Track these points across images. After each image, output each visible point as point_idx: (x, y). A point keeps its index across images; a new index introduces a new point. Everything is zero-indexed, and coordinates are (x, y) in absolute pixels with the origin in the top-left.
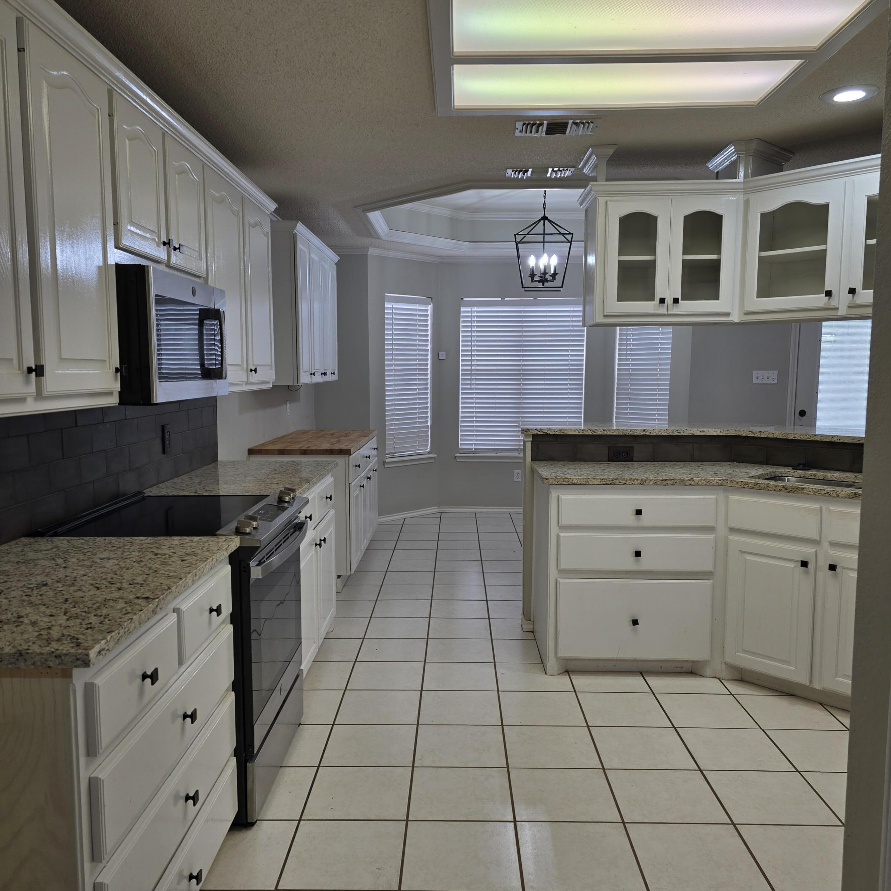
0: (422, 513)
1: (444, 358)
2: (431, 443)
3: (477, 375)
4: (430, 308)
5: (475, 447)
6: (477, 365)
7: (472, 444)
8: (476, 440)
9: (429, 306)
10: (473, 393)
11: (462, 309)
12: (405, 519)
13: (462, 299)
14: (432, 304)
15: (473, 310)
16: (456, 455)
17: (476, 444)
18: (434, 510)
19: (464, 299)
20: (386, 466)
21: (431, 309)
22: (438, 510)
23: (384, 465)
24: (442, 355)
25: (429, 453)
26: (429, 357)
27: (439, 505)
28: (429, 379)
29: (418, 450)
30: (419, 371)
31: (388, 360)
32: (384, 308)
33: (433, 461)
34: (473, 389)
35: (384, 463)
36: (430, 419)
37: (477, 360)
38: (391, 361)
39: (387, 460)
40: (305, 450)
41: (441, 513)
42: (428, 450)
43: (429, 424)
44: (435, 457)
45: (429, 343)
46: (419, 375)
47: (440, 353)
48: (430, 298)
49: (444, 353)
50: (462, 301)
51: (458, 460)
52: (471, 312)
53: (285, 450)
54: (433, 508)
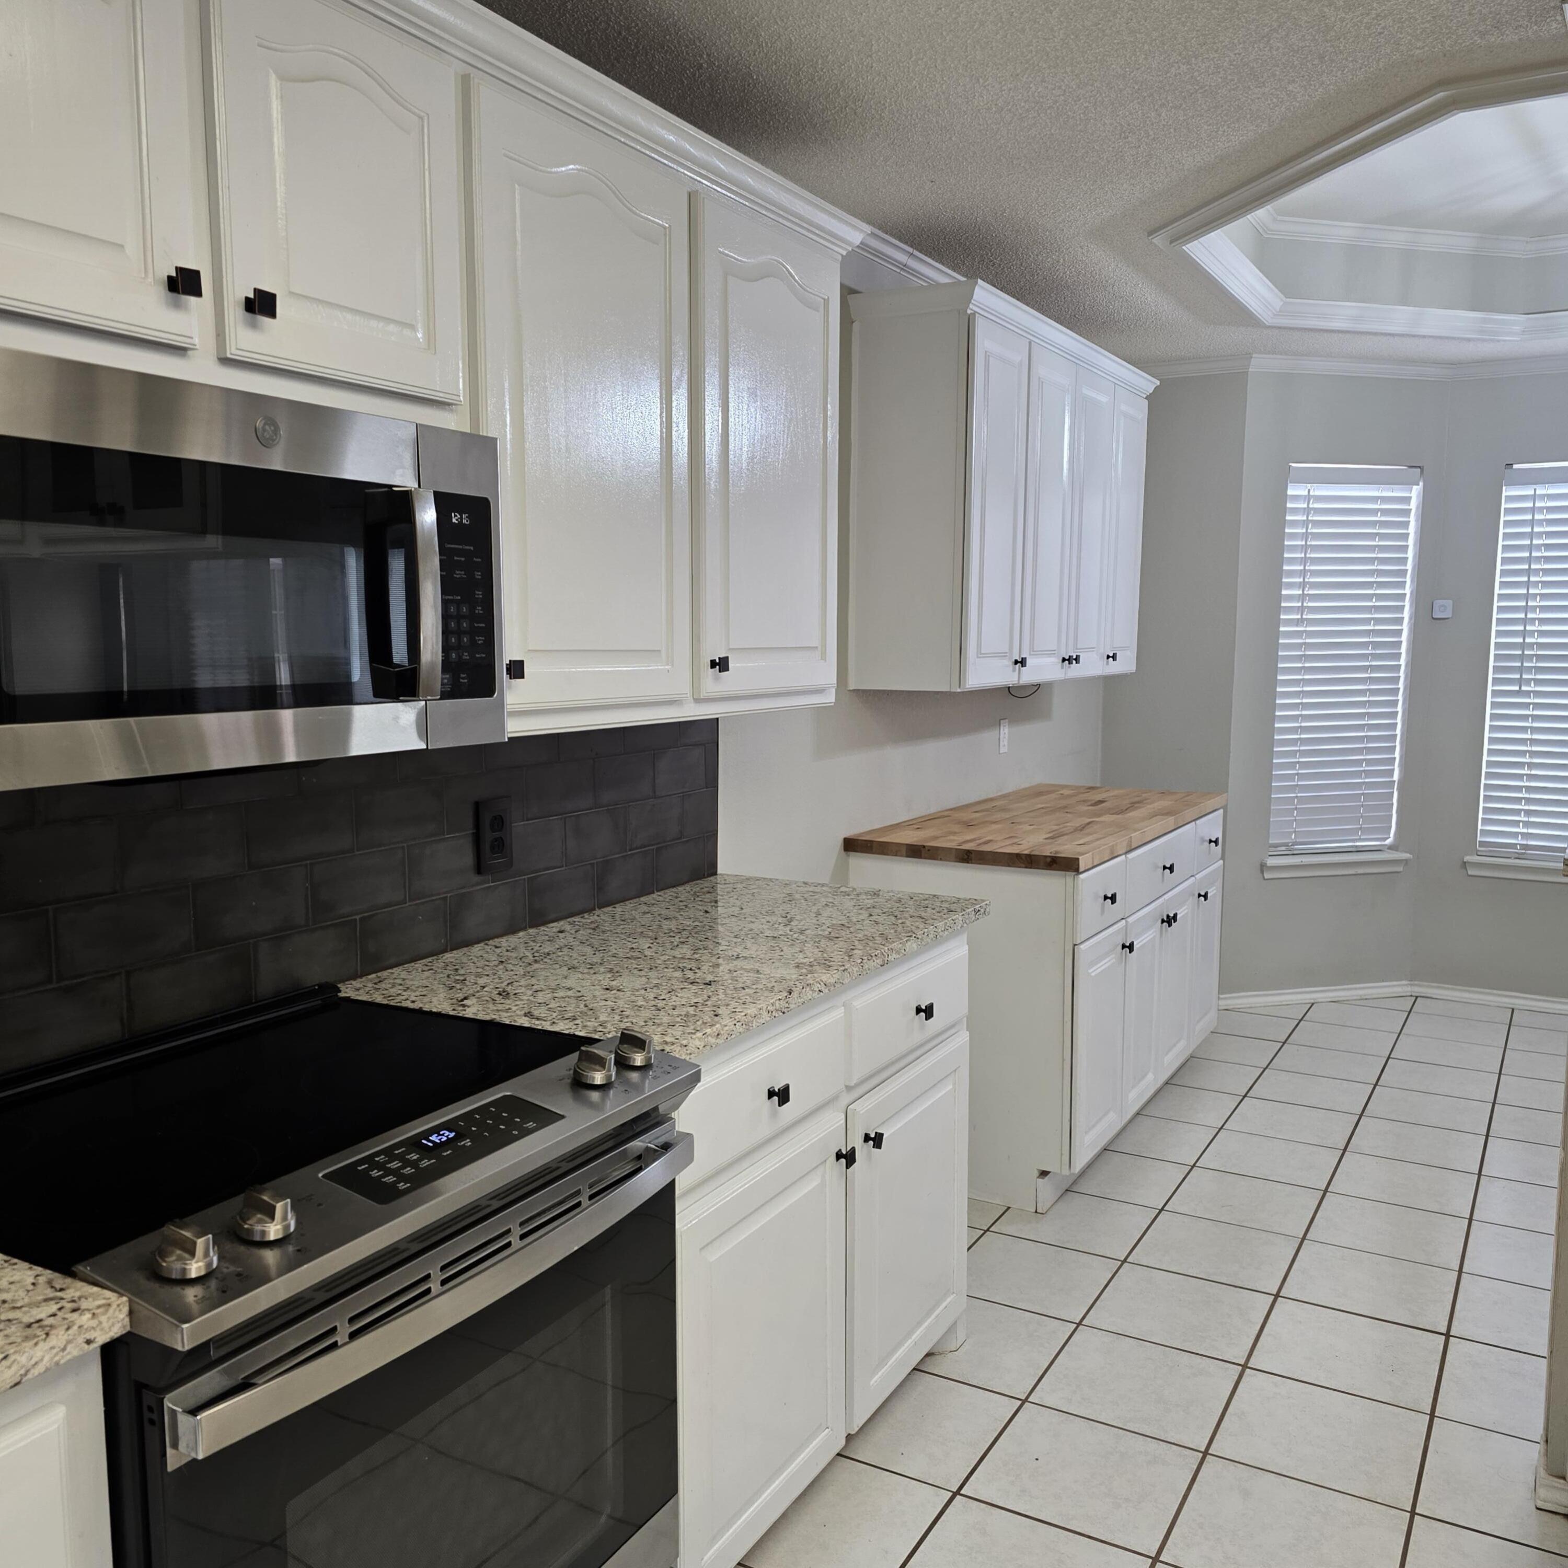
0: (1361, 992)
1: (1448, 614)
2: (1397, 824)
3: (1540, 658)
4: (1415, 492)
5: (1524, 842)
6: (1542, 634)
7: (1515, 835)
8: (1527, 824)
9: (1415, 487)
10: (1526, 706)
11: (1506, 492)
12: (1313, 1004)
13: (1510, 465)
14: (1421, 484)
15: (1538, 492)
16: (1467, 859)
17: (1526, 836)
18: (1399, 989)
19: (1515, 466)
20: (1267, 876)
21: (1418, 496)
22: (1409, 989)
23: (1262, 872)
24: (1444, 608)
25: (1390, 847)
26: (1406, 614)
27: (1413, 977)
28: (1403, 668)
29: (1360, 840)
30: (1373, 648)
31: (1289, 622)
32: (1284, 497)
33: (1401, 869)
34: (1527, 694)
35: (1263, 867)
36: (1400, 765)
37: (1543, 621)
38: (1297, 625)
39: (1271, 862)
40: (968, 852)
41: (1417, 997)
42: (1388, 842)
43: (1396, 777)
44: (1406, 860)
45: (1408, 579)
46: (1375, 657)
47: (1438, 603)
48: (1420, 467)
49: (1449, 603)
50: (1509, 471)
51: (1470, 872)
52: (1534, 498)
53: (924, 847)
54: (1395, 983)
